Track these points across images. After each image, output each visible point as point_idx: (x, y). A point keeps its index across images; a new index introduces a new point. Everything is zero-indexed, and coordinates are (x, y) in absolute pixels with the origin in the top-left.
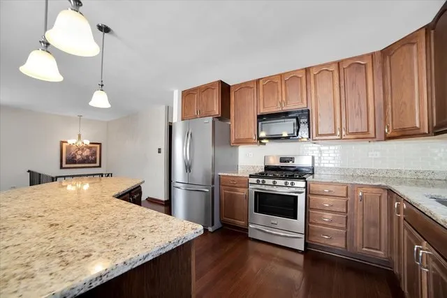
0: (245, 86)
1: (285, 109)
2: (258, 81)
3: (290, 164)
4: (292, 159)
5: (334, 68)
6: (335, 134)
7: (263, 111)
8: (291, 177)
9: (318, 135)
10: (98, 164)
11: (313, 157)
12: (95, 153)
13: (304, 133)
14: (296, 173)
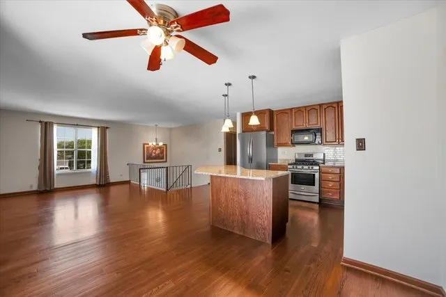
0: (283, 112)
1: (308, 127)
2: (291, 109)
3: (311, 158)
4: (311, 155)
5: (335, 105)
6: (336, 142)
7: (294, 127)
8: (312, 164)
9: (326, 142)
10: (165, 160)
11: (324, 154)
12: (162, 152)
13: (318, 140)
14: (314, 163)
